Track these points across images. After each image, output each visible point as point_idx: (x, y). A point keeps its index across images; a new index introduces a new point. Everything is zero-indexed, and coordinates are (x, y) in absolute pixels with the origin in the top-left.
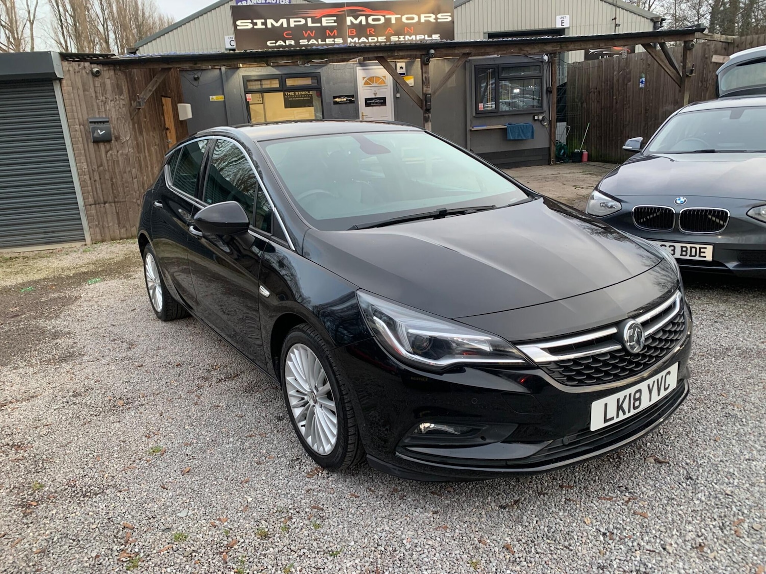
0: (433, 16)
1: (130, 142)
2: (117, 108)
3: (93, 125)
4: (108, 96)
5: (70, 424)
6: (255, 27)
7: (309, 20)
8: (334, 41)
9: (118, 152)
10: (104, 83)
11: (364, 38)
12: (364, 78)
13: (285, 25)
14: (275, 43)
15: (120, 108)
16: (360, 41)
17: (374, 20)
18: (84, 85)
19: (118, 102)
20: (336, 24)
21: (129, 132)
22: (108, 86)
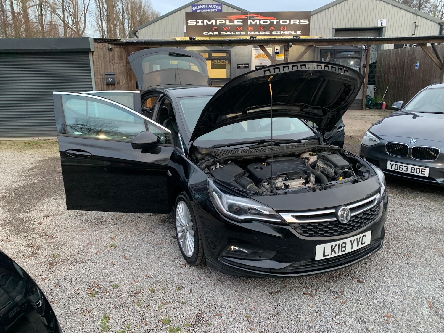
0: (298, 21)
1: (124, 85)
2: (120, 67)
3: (107, 76)
4: (115, 61)
5: (76, 229)
6: (198, 24)
7: (227, 21)
8: (240, 33)
10: (114, 54)
11: (257, 32)
12: (255, 54)
13: (214, 24)
14: (208, 33)
15: (121, 67)
16: (255, 34)
17: (264, 22)
18: (104, 55)
19: (120, 64)
20: (242, 24)
21: (124, 80)
22: (116, 56)
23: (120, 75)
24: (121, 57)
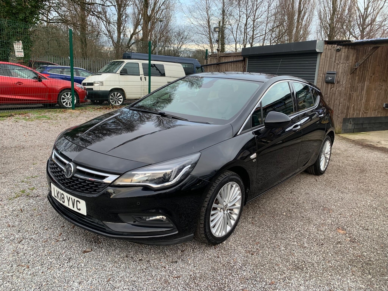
1: (344, 85)
3: (328, 75)
4: (341, 61)
9: (336, 89)
10: (341, 55)
15: (345, 67)
18: (331, 56)
19: (345, 64)
21: (345, 80)
22: (343, 57)
23: (342, 74)
24: (347, 58)
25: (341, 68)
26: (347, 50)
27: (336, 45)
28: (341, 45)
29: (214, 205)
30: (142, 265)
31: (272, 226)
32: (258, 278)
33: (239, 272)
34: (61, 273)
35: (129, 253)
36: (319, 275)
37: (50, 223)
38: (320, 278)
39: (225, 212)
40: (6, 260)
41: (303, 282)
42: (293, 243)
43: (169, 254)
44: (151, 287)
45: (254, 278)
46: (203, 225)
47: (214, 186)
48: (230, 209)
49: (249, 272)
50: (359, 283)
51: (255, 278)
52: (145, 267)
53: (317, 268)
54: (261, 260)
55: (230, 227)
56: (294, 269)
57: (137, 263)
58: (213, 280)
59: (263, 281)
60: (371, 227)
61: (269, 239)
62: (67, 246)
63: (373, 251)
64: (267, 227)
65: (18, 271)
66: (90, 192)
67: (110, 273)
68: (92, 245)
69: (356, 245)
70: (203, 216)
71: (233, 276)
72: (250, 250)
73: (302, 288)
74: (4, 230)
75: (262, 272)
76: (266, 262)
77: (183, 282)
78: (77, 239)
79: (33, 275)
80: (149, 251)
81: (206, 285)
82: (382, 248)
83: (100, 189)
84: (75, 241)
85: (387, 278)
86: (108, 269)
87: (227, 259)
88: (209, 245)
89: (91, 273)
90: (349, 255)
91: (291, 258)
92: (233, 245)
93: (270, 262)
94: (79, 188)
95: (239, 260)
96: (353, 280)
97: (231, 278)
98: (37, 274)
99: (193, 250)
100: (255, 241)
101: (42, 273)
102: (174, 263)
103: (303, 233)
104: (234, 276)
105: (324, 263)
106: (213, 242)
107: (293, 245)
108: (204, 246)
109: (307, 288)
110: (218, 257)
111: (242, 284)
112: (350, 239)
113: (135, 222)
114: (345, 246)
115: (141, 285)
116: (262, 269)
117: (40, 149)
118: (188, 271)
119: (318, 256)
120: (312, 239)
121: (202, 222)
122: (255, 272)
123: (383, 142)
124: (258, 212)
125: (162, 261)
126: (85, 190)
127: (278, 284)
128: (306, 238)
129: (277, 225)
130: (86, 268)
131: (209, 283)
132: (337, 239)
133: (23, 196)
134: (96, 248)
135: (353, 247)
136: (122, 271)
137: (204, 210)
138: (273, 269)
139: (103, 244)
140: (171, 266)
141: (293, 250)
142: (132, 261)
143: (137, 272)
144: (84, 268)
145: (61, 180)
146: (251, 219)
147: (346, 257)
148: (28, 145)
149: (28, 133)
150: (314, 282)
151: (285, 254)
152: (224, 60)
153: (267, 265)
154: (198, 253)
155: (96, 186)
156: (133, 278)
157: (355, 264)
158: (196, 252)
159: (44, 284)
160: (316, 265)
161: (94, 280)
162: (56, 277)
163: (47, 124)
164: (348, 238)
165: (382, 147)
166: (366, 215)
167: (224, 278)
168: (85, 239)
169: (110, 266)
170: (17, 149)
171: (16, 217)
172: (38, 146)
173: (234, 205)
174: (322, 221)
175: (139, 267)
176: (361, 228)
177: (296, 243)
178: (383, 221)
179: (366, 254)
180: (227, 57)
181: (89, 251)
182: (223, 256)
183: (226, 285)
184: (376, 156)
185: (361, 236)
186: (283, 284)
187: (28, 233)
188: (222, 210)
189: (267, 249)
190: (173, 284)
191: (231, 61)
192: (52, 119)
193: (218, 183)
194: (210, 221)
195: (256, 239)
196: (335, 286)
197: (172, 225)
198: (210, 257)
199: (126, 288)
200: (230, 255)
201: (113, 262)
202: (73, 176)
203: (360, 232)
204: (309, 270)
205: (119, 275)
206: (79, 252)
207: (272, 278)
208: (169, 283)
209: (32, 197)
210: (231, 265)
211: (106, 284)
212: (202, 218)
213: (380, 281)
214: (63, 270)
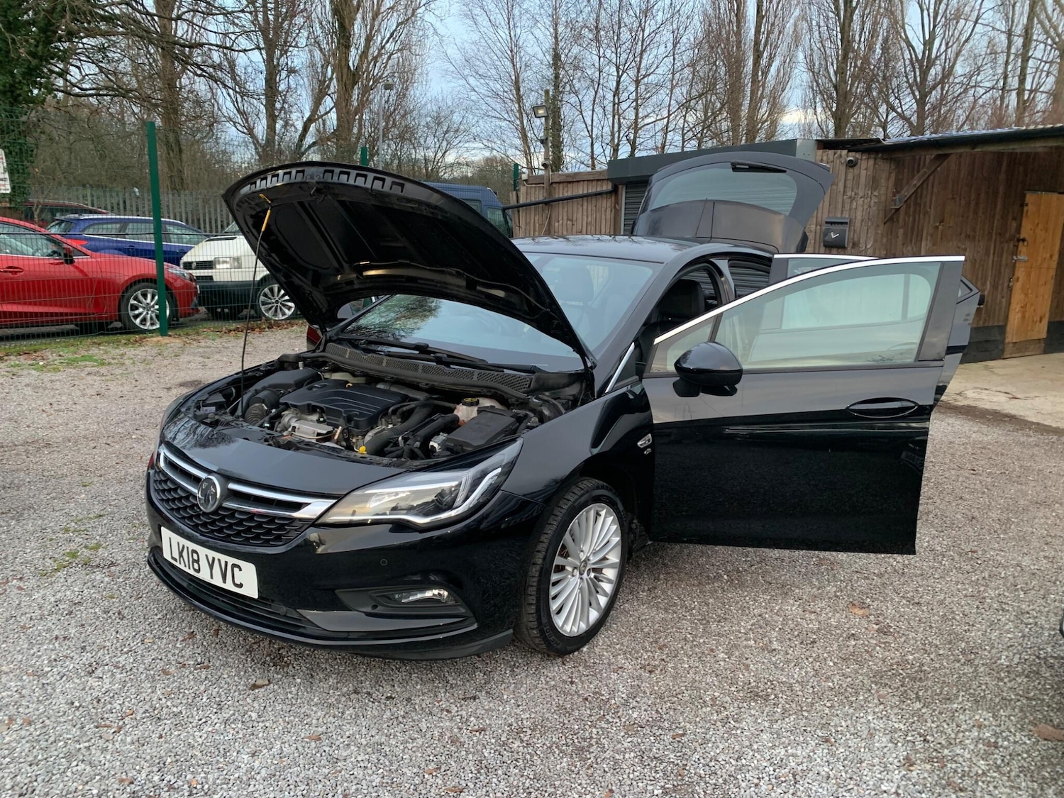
3: (829, 226)
4: (859, 191)
10: (858, 175)
15: (869, 206)
19: (869, 199)
21: (872, 239)
22: (863, 180)
23: (863, 224)
24: (874, 183)
25: (860, 208)
26: (871, 162)
27: (844, 152)
28: (856, 151)
29: (558, 560)
30: (395, 709)
31: (697, 607)
32: (666, 722)
33: (621, 712)
34: (206, 735)
35: (360, 685)
36: (805, 708)
37: (156, 626)
38: (805, 714)
39: (585, 576)
40: (64, 714)
41: (767, 724)
42: (745, 643)
43: (454, 682)
44: (420, 755)
45: (656, 723)
46: (534, 607)
47: (557, 516)
48: (594, 570)
49: (646, 710)
50: (894, 720)
51: (658, 723)
52: (402, 713)
53: (800, 693)
54: (671, 684)
55: (598, 611)
56: (749, 699)
57: (383, 706)
58: (562, 733)
59: (677, 727)
60: (927, 598)
61: (689, 636)
62: (209, 676)
63: (928, 649)
64: (684, 609)
65: (101, 737)
66: (266, 543)
67: (320, 729)
68: (268, 671)
69: (890, 639)
70: (532, 586)
71: (608, 722)
72: (647, 663)
73: (765, 737)
74: (45, 647)
75: (675, 709)
76: (683, 688)
77: (493, 741)
78: (229, 660)
79: (140, 742)
80: (408, 678)
81: (547, 743)
82: (950, 642)
83: (289, 535)
84: (226, 665)
85: (956, 705)
86: (314, 722)
87: (592, 686)
88: (548, 656)
89: (277, 732)
90: (873, 662)
91: (741, 676)
92: (605, 653)
93: (693, 686)
94: (238, 534)
95: (622, 685)
96: (879, 714)
97: (603, 726)
98: (147, 740)
99: (512, 671)
100: (656, 642)
101: (161, 737)
102: (468, 701)
103: (770, 619)
104: (611, 720)
105: (815, 683)
106: (559, 647)
107: (746, 647)
108: (536, 659)
109: (775, 736)
110: (572, 683)
111: (630, 736)
112: (877, 627)
113: (375, 607)
114: (866, 643)
115: (398, 751)
116: (674, 703)
117: (93, 445)
118: (504, 716)
119: (801, 669)
120: (789, 631)
121: (533, 600)
122: (659, 710)
123: (970, 394)
124: (662, 576)
125: (440, 697)
126: (252, 539)
127: (711, 733)
128: (777, 629)
129: (707, 604)
130: (263, 722)
131: (554, 740)
132: (849, 628)
133: (74, 565)
134: (280, 676)
135: (884, 643)
136: (349, 723)
137: (535, 571)
138: (701, 701)
139: (294, 667)
140: (464, 707)
141: (747, 659)
142: (369, 700)
143: (386, 725)
144: (258, 722)
145: (190, 518)
146: (645, 594)
147: (866, 666)
148: (57, 435)
149: (51, 404)
150: (792, 723)
151: (727, 667)
152: (561, 192)
153: (686, 694)
154: (523, 675)
155: (281, 527)
156: (377, 737)
157: (887, 681)
158: (520, 674)
159: (169, 760)
160: (797, 687)
161: (287, 745)
162: (196, 745)
163: (99, 378)
164: (874, 626)
165: (969, 406)
166: (919, 572)
167: (587, 727)
168: (249, 659)
169: (319, 714)
170: (30, 448)
171: (67, 617)
172: (85, 437)
173: (605, 559)
174: (815, 589)
175: (388, 713)
176: (904, 601)
177: (753, 642)
178: (957, 583)
179: (911, 657)
180: (570, 182)
181: (263, 686)
182: (583, 679)
183: (593, 742)
184: (950, 428)
185: (902, 619)
186: (722, 730)
187: (106, 652)
188: (577, 573)
189: (685, 659)
190: (470, 746)
191: (581, 192)
192: (109, 364)
193: (566, 507)
194: (550, 597)
195: (659, 638)
196: (839, 729)
197: (464, 611)
198: (553, 683)
199: (364, 758)
200: (599, 676)
201: (326, 705)
202: (220, 507)
203: (902, 610)
204: (781, 700)
205: (342, 732)
206: (241, 687)
207: (698, 719)
208: (462, 744)
209: (98, 566)
210: (604, 698)
211: (314, 752)
212: (532, 591)
213: (941, 713)
214: (210, 729)
